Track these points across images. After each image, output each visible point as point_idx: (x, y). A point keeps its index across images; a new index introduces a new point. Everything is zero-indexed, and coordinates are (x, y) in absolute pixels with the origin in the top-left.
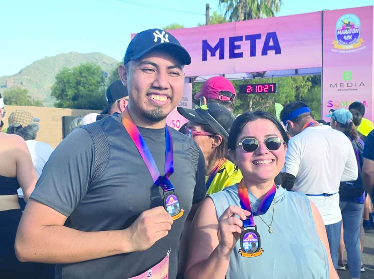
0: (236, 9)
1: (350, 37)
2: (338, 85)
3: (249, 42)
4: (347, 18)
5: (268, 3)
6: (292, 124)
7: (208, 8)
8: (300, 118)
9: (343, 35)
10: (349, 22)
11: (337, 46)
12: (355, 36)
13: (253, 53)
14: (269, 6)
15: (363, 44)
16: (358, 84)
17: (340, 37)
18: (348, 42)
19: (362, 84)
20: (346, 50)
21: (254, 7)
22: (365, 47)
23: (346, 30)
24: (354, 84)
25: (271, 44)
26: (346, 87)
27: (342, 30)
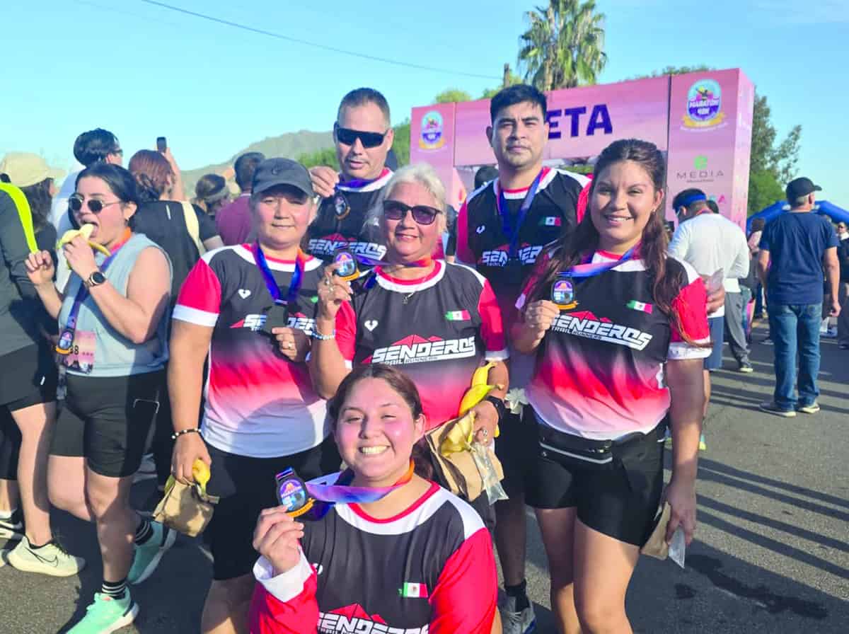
0: (542, 69)
1: (706, 111)
2: (688, 175)
3: (570, 117)
4: (702, 85)
5: (587, 60)
6: (685, 210)
7: (507, 70)
8: (694, 205)
9: (696, 109)
10: (706, 91)
11: (688, 123)
12: (714, 109)
13: (575, 132)
14: (588, 63)
15: (723, 120)
16: (715, 174)
17: (693, 111)
18: (703, 116)
19: (720, 174)
20: (700, 128)
21: (568, 65)
22: (725, 124)
23: (702, 101)
24: (709, 174)
25: (600, 119)
26: (698, 178)
27: (695, 101)
